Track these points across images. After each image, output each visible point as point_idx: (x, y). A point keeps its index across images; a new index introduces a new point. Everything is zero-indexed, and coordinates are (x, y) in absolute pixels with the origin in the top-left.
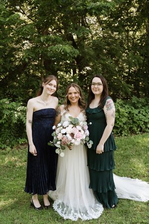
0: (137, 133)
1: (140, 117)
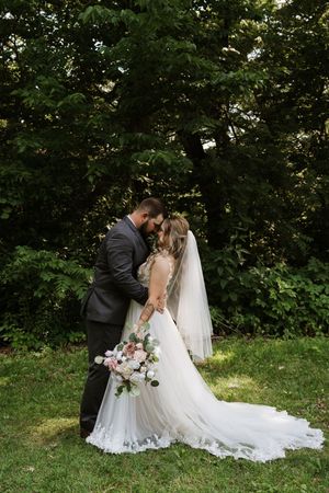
0: (317, 333)
1: (324, 301)
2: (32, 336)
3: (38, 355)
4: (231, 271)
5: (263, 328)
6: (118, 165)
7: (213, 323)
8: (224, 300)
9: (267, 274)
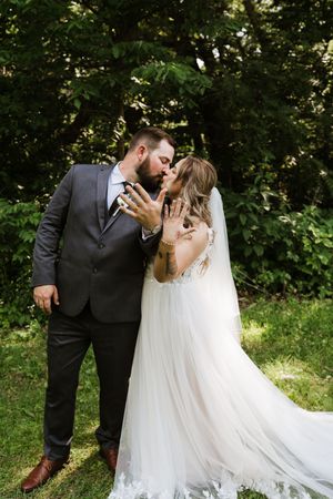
2: (14, 309)
3: (23, 334)
4: (255, 219)
5: (296, 287)
6: (112, 85)
7: (236, 282)
8: (247, 253)
9: (299, 220)
